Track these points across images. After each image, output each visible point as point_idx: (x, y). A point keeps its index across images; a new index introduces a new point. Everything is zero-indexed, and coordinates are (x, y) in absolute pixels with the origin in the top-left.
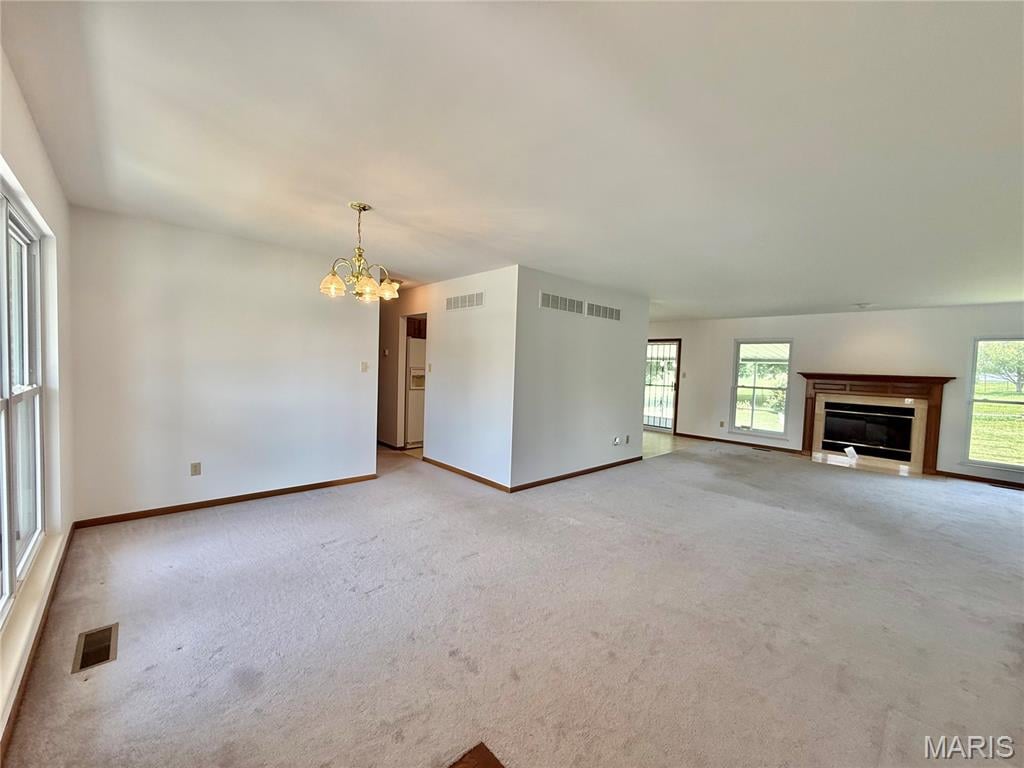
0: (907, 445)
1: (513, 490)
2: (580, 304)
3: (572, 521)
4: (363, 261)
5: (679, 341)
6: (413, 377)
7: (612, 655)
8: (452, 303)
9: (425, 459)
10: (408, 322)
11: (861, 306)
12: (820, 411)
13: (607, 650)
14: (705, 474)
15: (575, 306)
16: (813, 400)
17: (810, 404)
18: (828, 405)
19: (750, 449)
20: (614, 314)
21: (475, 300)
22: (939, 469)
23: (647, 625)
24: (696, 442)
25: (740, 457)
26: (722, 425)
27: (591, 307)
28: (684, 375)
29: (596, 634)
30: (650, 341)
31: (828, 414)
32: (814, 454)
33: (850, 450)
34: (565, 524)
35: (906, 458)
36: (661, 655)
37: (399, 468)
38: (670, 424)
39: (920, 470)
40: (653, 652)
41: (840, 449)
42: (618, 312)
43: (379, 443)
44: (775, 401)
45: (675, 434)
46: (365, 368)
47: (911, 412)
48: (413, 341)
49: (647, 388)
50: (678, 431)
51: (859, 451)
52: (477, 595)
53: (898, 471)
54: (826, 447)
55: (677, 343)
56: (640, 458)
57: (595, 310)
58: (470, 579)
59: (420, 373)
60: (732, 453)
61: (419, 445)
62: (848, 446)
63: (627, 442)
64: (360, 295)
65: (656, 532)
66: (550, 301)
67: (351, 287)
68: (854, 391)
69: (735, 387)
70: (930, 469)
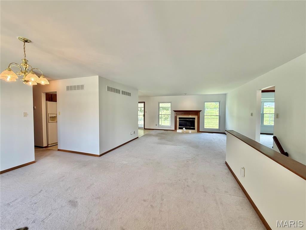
0: (194, 126)
1: (100, 156)
2: (119, 91)
3: (124, 162)
4: (27, 66)
5: (144, 102)
6: (50, 117)
7: (152, 206)
8: (69, 88)
9: (59, 150)
10: (46, 95)
11: (185, 94)
12: (178, 120)
13: (150, 205)
14: (156, 139)
15: (118, 91)
16: (176, 117)
17: (176, 118)
18: (180, 118)
19: (163, 131)
20: (129, 94)
21: (81, 87)
22: (200, 131)
23: (158, 191)
24: (151, 131)
25: (162, 133)
26: (156, 125)
27: (122, 92)
28: (146, 112)
29: (145, 201)
30: (139, 102)
31: (179, 120)
32: (177, 130)
33: (184, 129)
34: (122, 164)
35: (194, 129)
36: (165, 200)
37: (47, 156)
38: (143, 126)
39: (197, 131)
40: (162, 200)
41: (182, 128)
42: (130, 93)
43: (35, 146)
44: (164, 117)
45: (145, 129)
46: (25, 115)
47: (194, 118)
48: (49, 103)
49: (138, 116)
50: (145, 128)
51: (186, 129)
52: (98, 201)
53: (189, 132)
54: (180, 128)
55: (144, 103)
56: (138, 137)
57: (124, 93)
58: (93, 196)
59: (55, 115)
60: (160, 132)
61: (56, 144)
62: (184, 128)
63: (134, 133)
64: (27, 81)
65: (150, 160)
66: (110, 89)
67: (21, 77)
68: (185, 114)
69: (159, 115)
70: (199, 131)
